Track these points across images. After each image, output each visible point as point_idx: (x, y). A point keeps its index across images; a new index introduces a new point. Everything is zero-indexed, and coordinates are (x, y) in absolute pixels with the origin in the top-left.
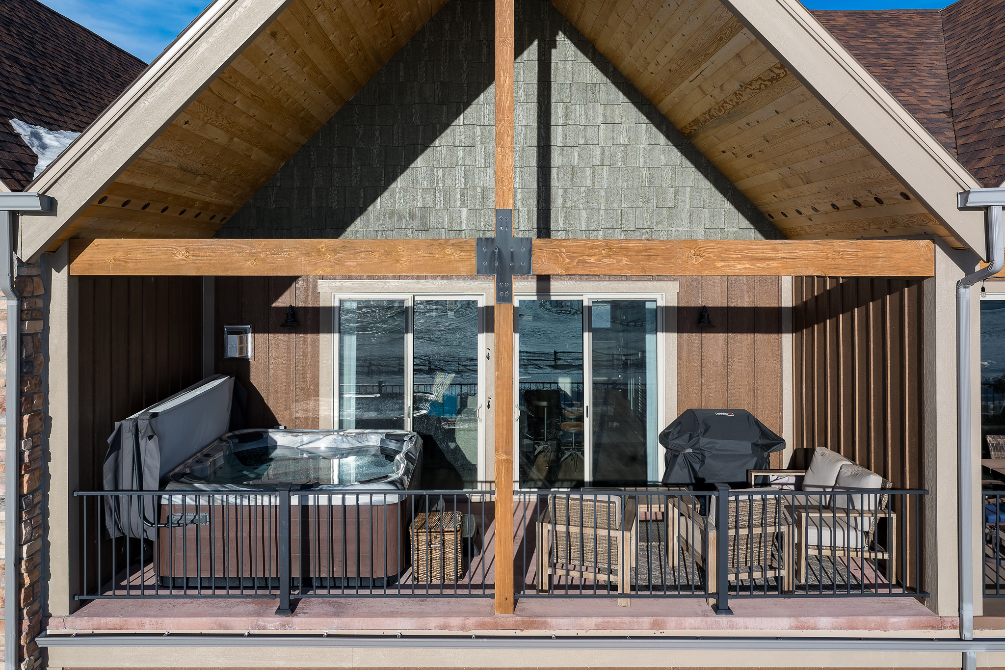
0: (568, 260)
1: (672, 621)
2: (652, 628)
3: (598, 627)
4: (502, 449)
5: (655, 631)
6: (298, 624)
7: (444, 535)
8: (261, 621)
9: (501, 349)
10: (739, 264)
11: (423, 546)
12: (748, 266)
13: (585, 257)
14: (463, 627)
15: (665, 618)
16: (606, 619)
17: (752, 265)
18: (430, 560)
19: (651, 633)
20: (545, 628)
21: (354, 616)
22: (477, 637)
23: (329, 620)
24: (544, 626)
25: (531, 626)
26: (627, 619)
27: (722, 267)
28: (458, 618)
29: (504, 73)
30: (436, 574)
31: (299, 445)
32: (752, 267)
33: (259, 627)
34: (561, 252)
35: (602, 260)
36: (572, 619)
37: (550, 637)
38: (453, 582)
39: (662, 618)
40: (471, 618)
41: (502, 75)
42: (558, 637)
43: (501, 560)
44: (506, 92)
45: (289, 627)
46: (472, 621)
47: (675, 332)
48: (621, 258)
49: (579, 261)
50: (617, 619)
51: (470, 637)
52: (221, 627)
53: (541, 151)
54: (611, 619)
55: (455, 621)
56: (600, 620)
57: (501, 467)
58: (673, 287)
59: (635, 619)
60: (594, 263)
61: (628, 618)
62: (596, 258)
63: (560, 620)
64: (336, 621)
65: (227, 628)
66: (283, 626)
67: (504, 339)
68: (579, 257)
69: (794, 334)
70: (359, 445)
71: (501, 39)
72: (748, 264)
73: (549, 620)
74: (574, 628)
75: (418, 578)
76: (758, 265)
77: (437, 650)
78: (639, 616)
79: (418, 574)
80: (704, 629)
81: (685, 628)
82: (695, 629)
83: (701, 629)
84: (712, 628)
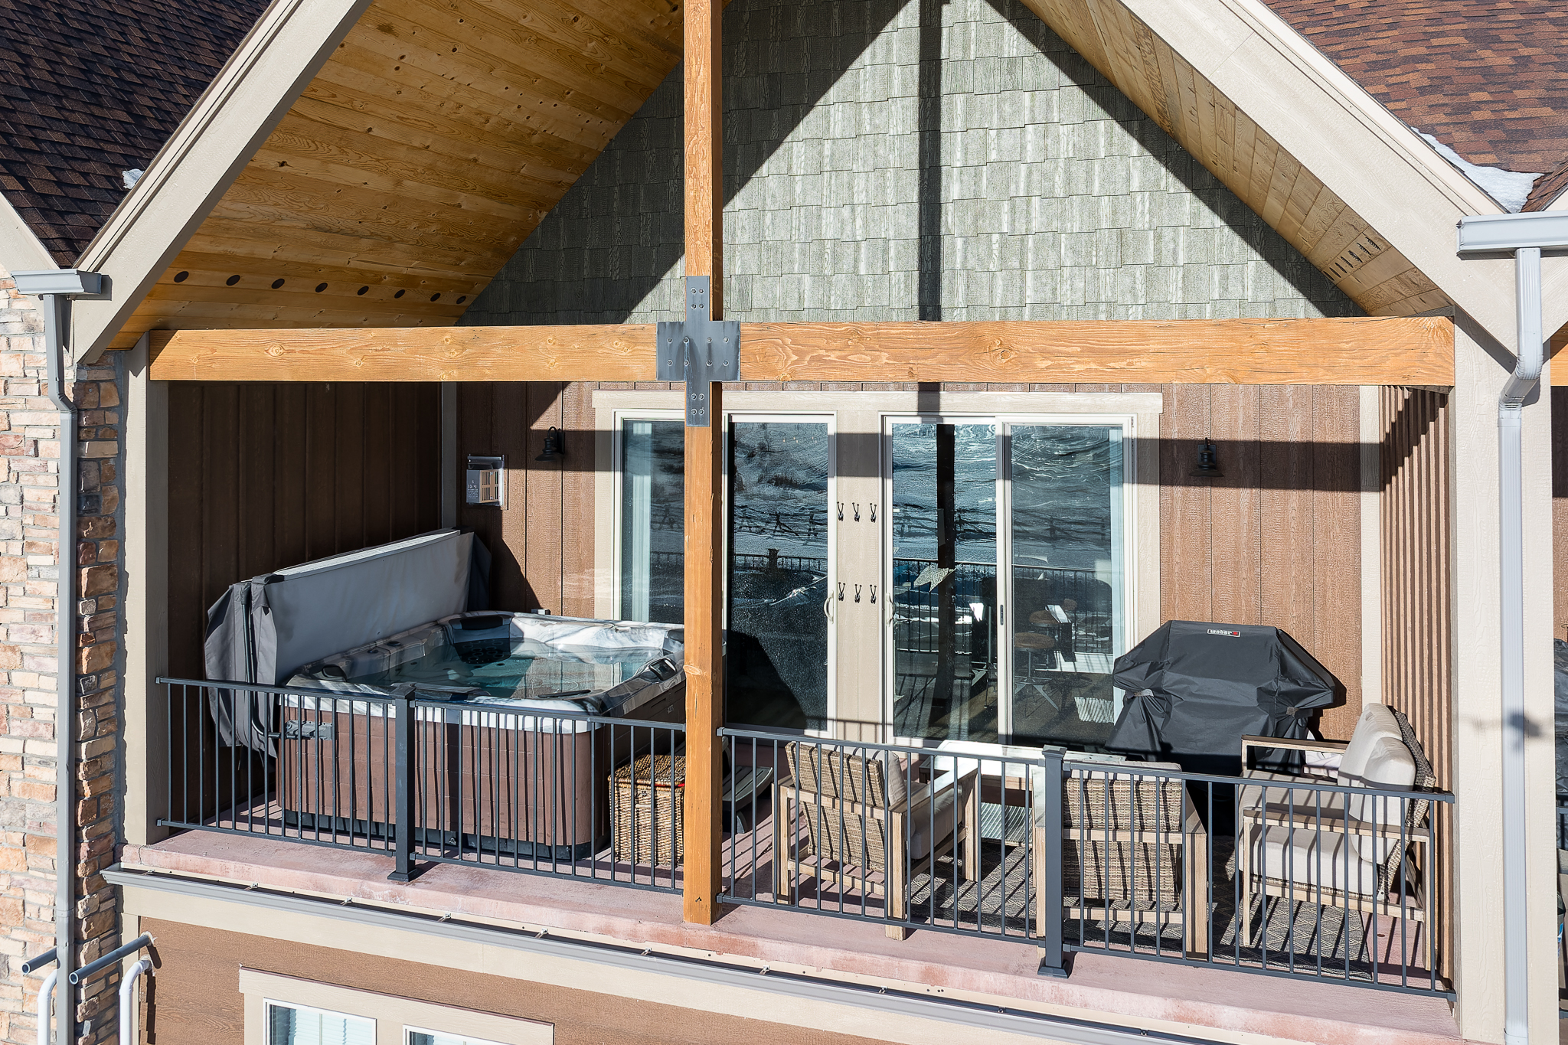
0: (795, 358)
1: (956, 974)
2: (923, 981)
3: (835, 966)
4: (695, 659)
5: (929, 986)
7: (655, 791)
8: (369, 885)
9: (693, 499)
10: (1078, 362)
11: (626, 804)
12: (1093, 366)
13: (823, 352)
14: (633, 936)
15: (946, 967)
16: (850, 955)
17: (1102, 364)
18: (636, 829)
19: (921, 989)
20: (754, 955)
21: (489, 896)
22: (652, 954)
23: (451, 896)
24: (751, 950)
25: (732, 948)
26: (883, 960)
27: (1048, 368)
28: (627, 920)
29: (696, 59)
30: (646, 850)
31: (548, 639)
32: (1101, 368)
33: (363, 894)
34: (784, 345)
35: (849, 358)
36: (796, 947)
37: (757, 971)
39: (939, 966)
40: (645, 923)
41: (694, 63)
42: (770, 973)
43: (692, 836)
44: (700, 90)
46: (647, 927)
47: (1155, 484)
48: (878, 353)
49: (813, 359)
50: (867, 958)
51: (639, 952)
52: (317, 887)
54: (858, 956)
55: (623, 924)
56: (839, 954)
57: (693, 687)
58: (1152, 405)
59: (895, 961)
60: (835, 361)
61: (884, 957)
62: (838, 353)
63: (778, 945)
64: (461, 899)
65: (323, 889)
67: (698, 483)
68: (812, 351)
69: (1382, 494)
70: (632, 645)
71: (692, 6)
72: (1094, 362)
73: (760, 942)
74: (798, 962)
75: (620, 853)
76: (1112, 364)
77: (599, 965)
78: (902, 958)
79: (620, 847)
80: (1011, 995)
81: (978, 989)
82: (995, 993)
83: (1006, 994)
84: (1025, 997)
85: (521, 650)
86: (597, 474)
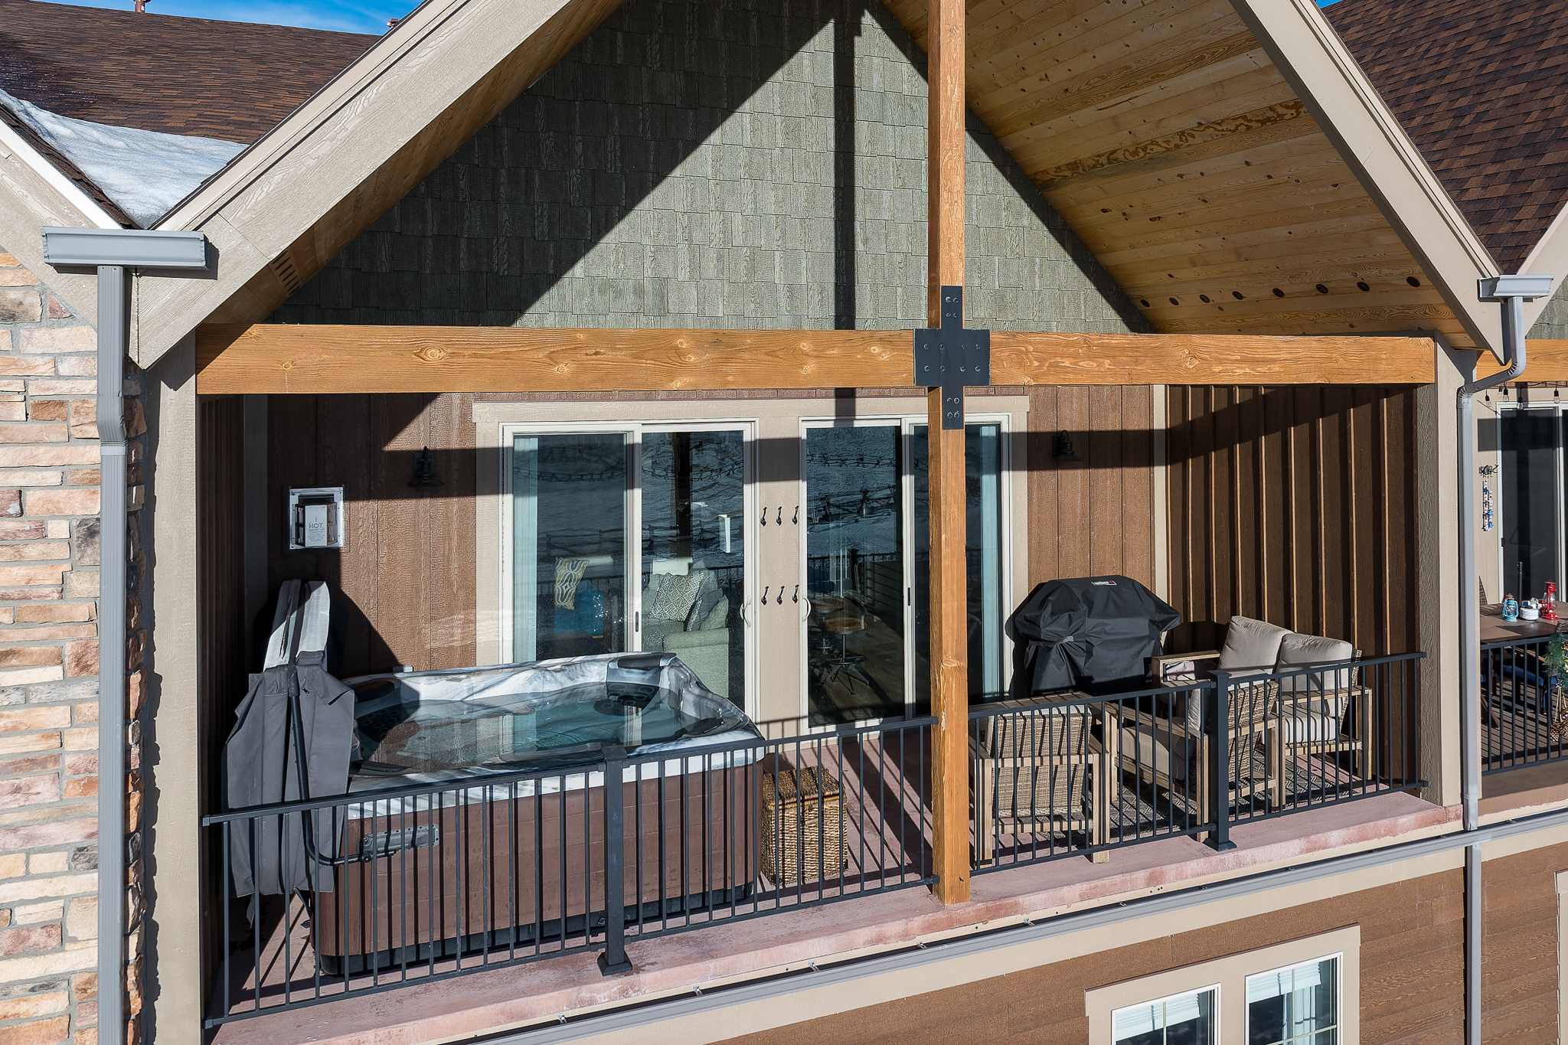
0: (1036, 364)
1: (1171, 870)
2: (1148, 885)
3: (1083, 897)
4: (952, 651)
5: (1152, 888)
6: (649, 984)
7: (823, 802)
8: (585, 992)
9: (949, 499)
10: (1239, 368)
11: (791, 825)
12: (1248, 371)
13: (1058, 359)
14: (905, 935)
15: (1163, 867)
16: (1093, 884)
17: (1252, 369)
18: (801, 846)
19: (1146, 893)
20: (1016, 913)
21: (737, 951)
22: (929, 945)
23: (701, 965)
24: (1014, 909)
25: (996, 913)
26: (1118, 878)
27: (1220, 372)
28: (897, 922)
29: (951, 78)
30: (811, 867)
31: (465, 695)
32: (1253, 372)
33: (582, 1003)
34: (1027, 352)
35: (1080, 364)
36: (1051, 892)
37: (1024, 925)
38: (837, 876)
39: (1159, 868)
40: (915, 918)
41: (949, 82)
42: (1037, 922)
43: (952, 821)
44: (954, 108)
45: (634, 992)
46: (917, 922)
47: (1025, 470)
48: (1102, 360)
49: (1050, 366)
50: (1107, 881)
51: (916, 948)
52: (512, 1017)
53: (840, 194)
54: (1099, 883)
55: (893, 928)
56: (1085, 886)
57: (951, 679)
58: (1023, 403)
59: (1127, 877)
60: (1069, 367)
61: (1119, 876)
62: (1071, 360)
63: (1035, 896)
64: (711, 965)
65: (524, 1017)
66: (624, 992)
67: (954, 484)
68: (1051, 359)
69: (1169, 467)
70: (569, 684)
71: (948, 27)
72: (1248, 368)
73: (1020, 899)
74: (1053, 905)
75: (784, 878)
76: (1259, 369)
77: (871, 977)
78: (1131, 872)
79: (784, 872)
80: (1209, 873)
81: (1186, 878)
82: (1198, 875)
83: (1205, 874)
84: (1217, 871)
85: (421, 713)
86: (479, 498)
